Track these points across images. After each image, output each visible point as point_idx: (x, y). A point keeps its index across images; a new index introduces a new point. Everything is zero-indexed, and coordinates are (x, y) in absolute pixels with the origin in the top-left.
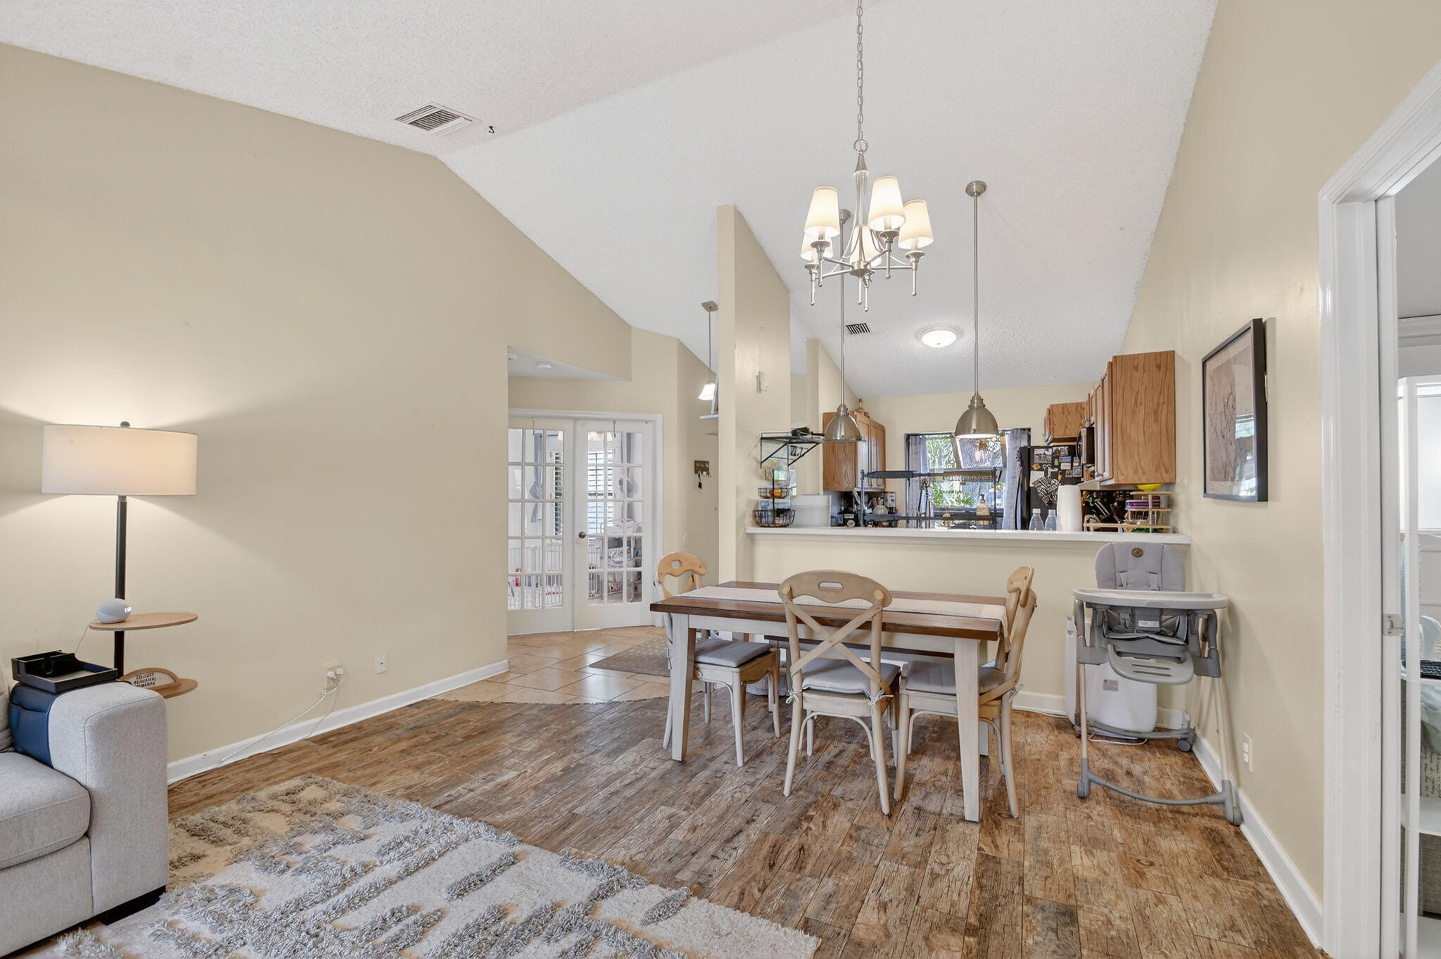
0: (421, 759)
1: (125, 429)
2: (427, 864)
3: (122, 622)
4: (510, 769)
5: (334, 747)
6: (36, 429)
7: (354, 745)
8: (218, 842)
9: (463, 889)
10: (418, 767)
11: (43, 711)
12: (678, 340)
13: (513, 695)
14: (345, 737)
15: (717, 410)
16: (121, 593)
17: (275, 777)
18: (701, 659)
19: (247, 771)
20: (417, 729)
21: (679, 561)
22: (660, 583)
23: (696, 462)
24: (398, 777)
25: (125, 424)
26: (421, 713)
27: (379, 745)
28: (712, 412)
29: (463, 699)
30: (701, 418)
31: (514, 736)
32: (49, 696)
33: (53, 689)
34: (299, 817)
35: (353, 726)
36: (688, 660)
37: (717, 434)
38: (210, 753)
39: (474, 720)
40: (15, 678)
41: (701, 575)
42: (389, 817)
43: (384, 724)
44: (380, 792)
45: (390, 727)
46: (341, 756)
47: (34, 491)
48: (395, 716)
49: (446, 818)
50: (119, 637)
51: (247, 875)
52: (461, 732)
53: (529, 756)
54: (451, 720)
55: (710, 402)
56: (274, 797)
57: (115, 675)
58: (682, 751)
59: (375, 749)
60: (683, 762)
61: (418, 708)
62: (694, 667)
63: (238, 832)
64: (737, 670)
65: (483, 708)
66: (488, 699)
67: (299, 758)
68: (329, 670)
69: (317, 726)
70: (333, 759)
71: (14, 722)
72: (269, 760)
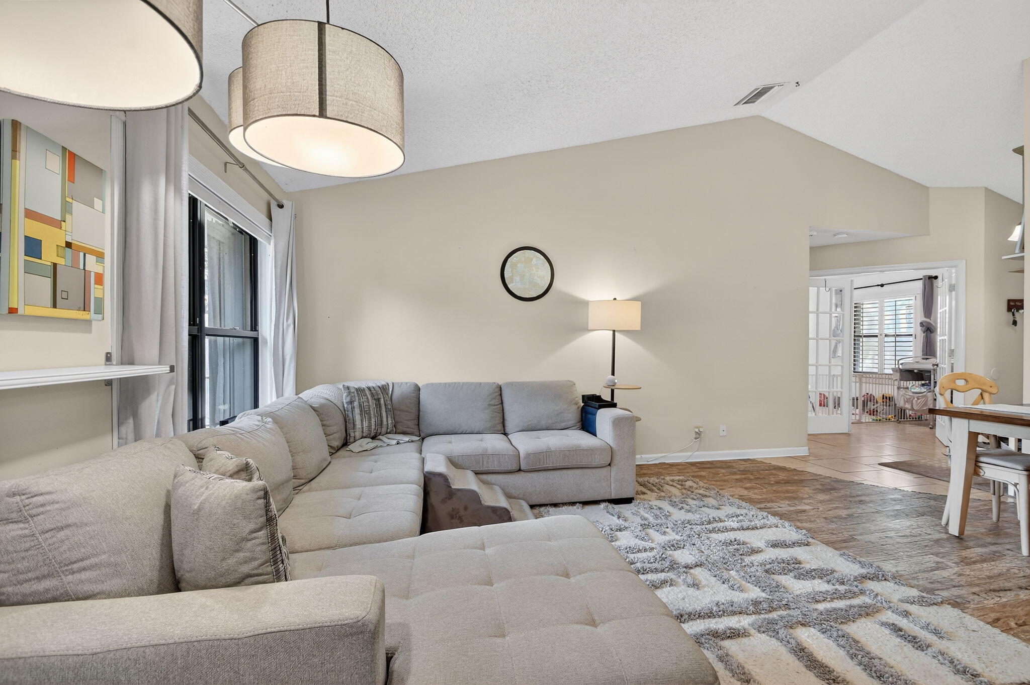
0: (748, 485)
1: (615, 301)
2: (753, 529)
3: (614, 386)
4: (807, 504)
5: (699, 468)
6: (585, 304)
7: (710, 470)
8: (652, 490)
9: (775, 545)
10: (746, 488)
11: (595, 414)
12: (986, 188)
13: (812, 468)
14: (705, 466)
15: (1023, 248)
16: (613, 374)
17: (671, 474)
18: (983, 459)
19: (659, 469)
20: (744, 472)
21: (965, 380)
22: (941, 394)
23: (1009, 301)
24: (735, 490)
25: (615, 299)
26: (748, 465)
27: (723, 473)
28: (1017, 251)
29: (774, 463)
30: (1003, 258)
31: (810, 489)
32: (596, 410)
33: (597, 407)
34: (684, 491)
35: (708, 462)
36: (968, 458)
37: (1022, 271)
38: (644, 456)
39: (782, 476)
40: (583, 403)
41: (991, 393)
42: (731, 505)
43: (726, 465)
44: (726, 493)
45: (729, 467)
46: (703, 474)
47: (585, 329)
48: (731, 463)
49: (765, 514)
50: (613, 391)
51: (666, 506)
52: (773, 479)
53: (821, 502)
54: (767, 472)
55: (1016, 243)
56: (673, 481)
57: (614, 405)
58: (960, 528)
59: (721, 475)
60: (960, 538)
61: (746, 462)
62: (975, 464)
63: (659, 489)
64: (1025, 473)
65: (789, 471)
66: (793, 467)
67: (681, 469)
68: (697, 428)
69: (689, 457)
70: (700, 474)
71: (583, 419)
72: (668, 466)
